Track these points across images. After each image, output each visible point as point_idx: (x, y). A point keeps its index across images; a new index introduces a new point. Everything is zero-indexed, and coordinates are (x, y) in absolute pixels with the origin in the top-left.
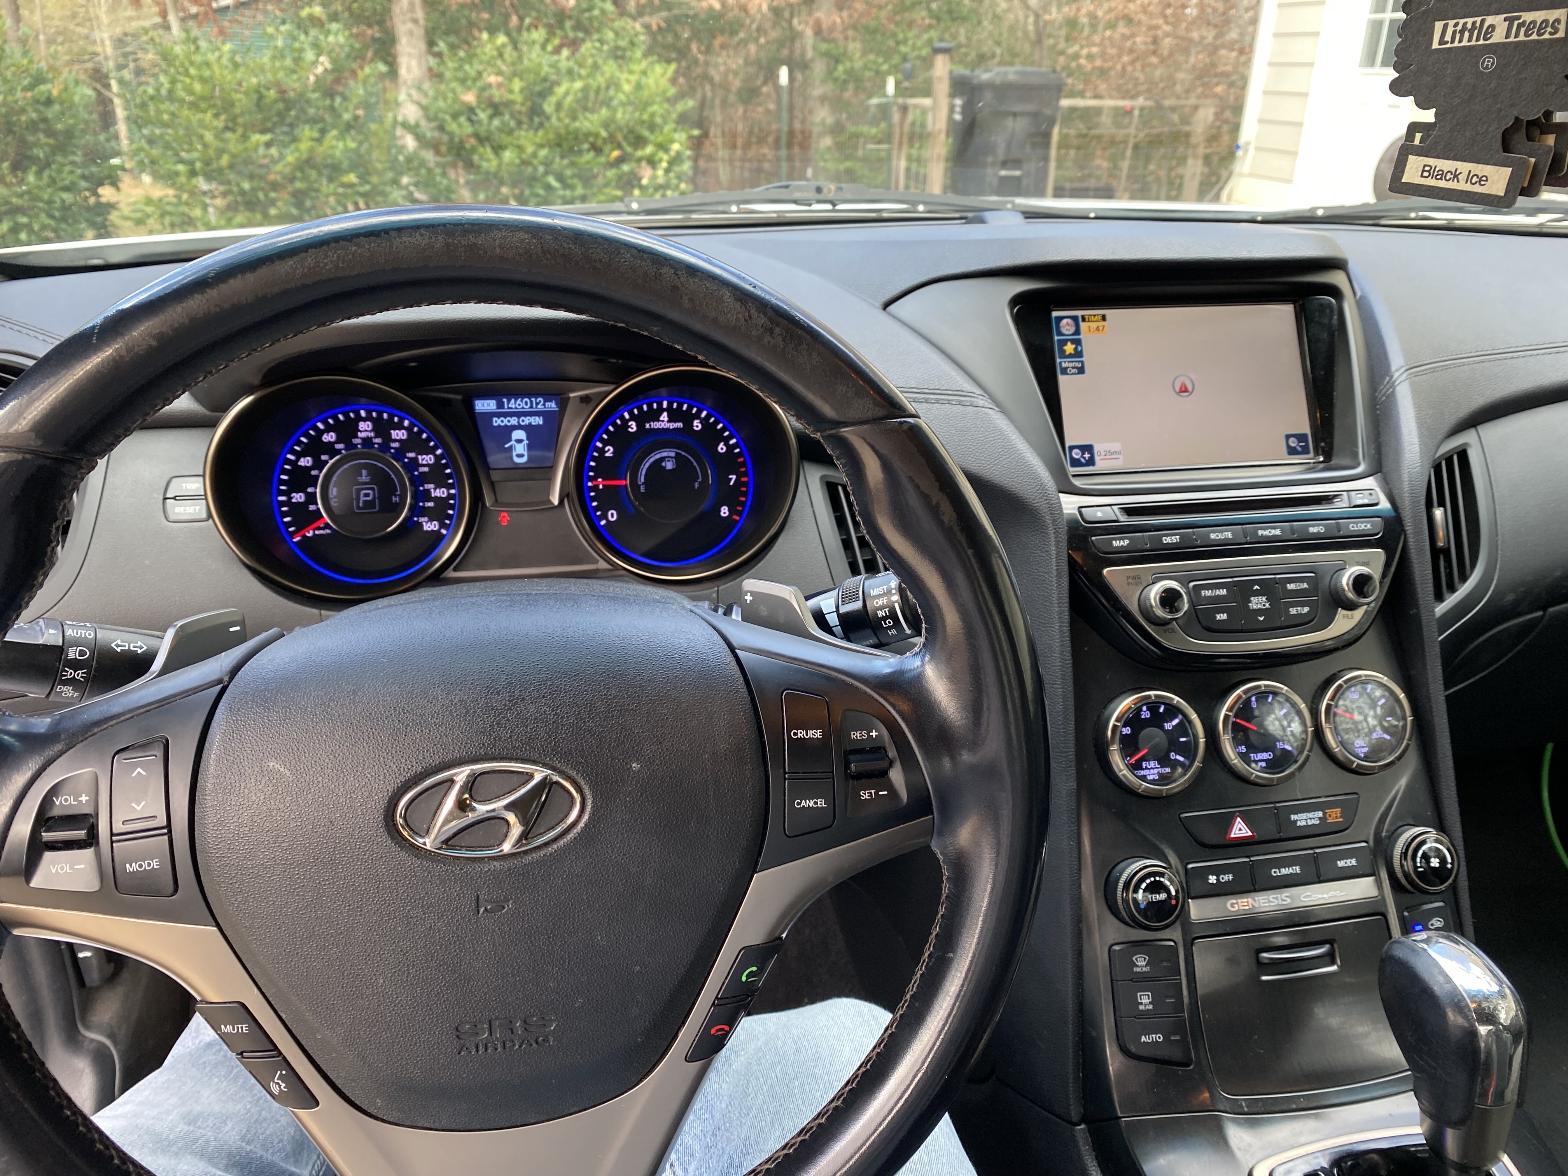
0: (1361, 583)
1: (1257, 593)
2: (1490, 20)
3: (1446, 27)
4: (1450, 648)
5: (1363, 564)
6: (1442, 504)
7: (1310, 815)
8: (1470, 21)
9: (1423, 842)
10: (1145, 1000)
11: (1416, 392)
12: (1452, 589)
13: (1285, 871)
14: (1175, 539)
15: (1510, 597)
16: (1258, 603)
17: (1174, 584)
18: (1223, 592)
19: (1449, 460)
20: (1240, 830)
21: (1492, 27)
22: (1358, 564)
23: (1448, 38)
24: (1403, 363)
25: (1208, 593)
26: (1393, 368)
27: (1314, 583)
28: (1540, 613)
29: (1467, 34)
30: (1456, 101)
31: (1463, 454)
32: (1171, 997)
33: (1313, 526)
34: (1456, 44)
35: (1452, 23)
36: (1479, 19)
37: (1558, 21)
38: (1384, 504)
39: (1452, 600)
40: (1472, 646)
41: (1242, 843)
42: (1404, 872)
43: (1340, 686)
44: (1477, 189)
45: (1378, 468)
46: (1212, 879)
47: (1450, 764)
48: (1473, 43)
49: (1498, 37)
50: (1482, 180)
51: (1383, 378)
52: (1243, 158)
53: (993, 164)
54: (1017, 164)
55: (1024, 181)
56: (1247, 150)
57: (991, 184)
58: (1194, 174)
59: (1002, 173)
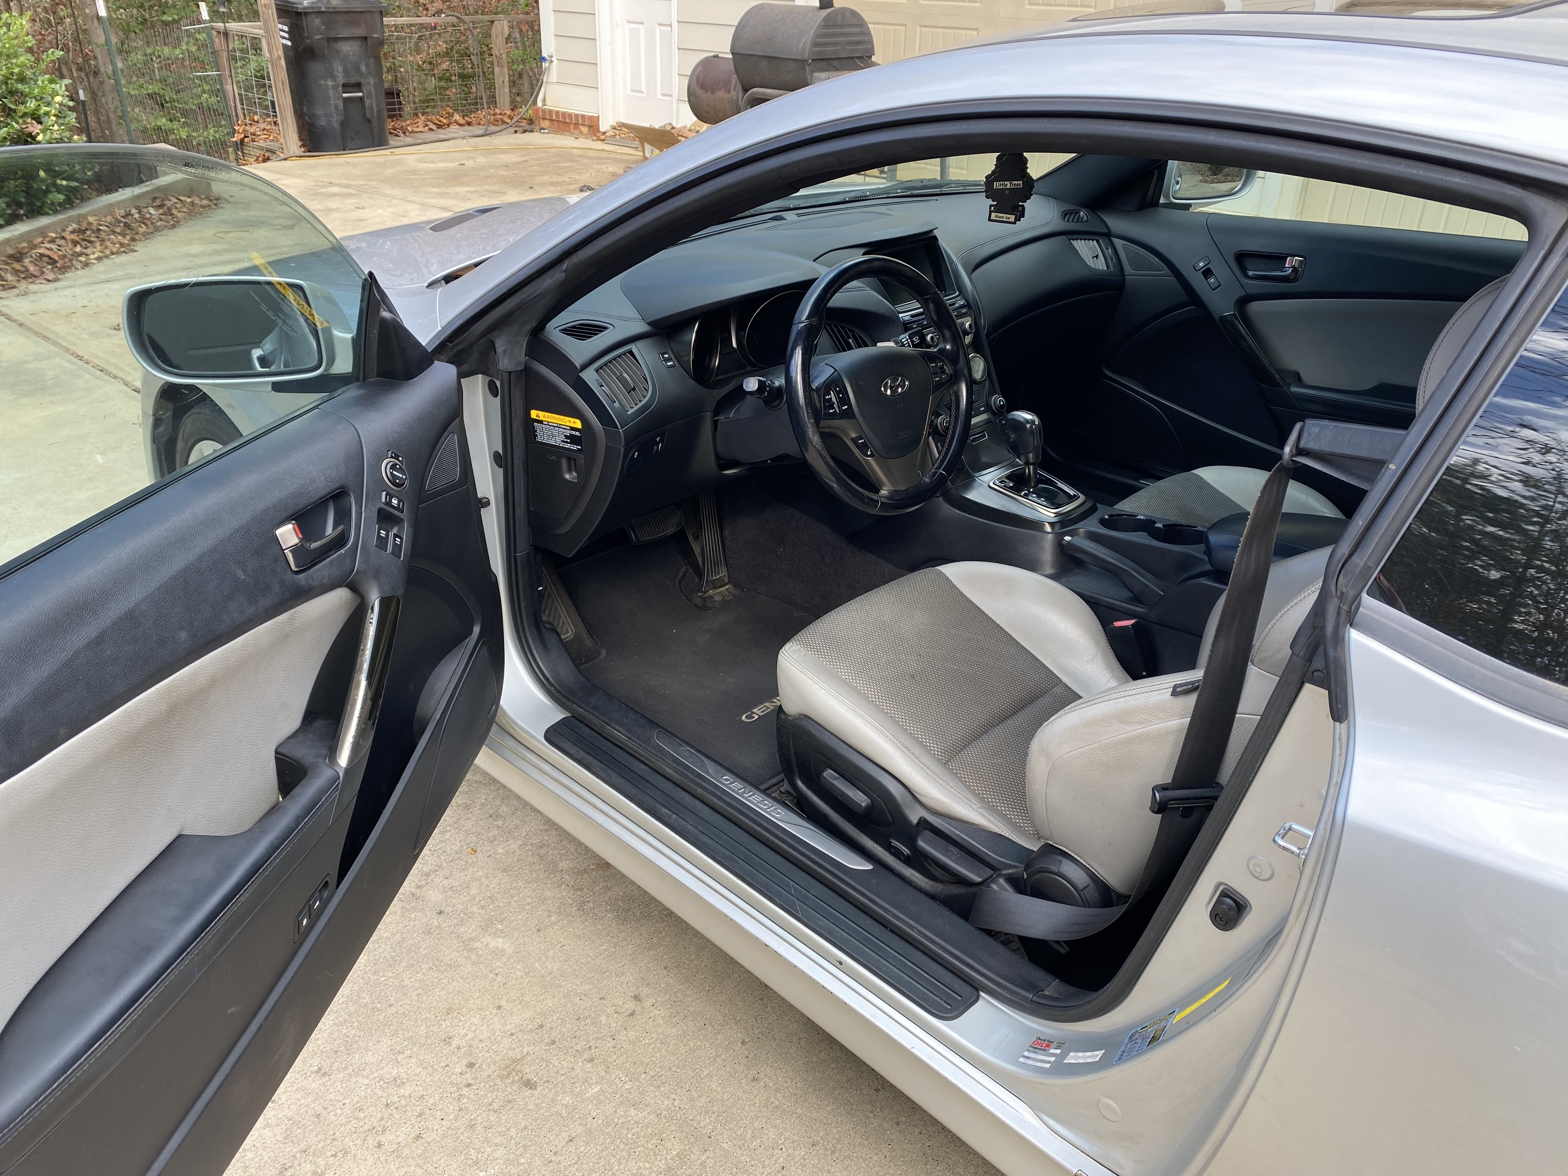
0: (970, 326)
4: (989, 344)
9: (998, 398)
21: (1007, 184)
22: (967, 322)
23: (997, 187)
26: (954, 260)
29: (1001, 186)
30: (1001, 200)
36: (1003, 182)
37: (1019, 184)
38: (966, 304)
42: (996, 409)
44: (1007, 220)
45: (961, 293)
49: (1008, 187)
50: (1009, 218)
51: (953, 264)
52: (549, 69)
53: (335, 87)
54: (358, 86)
55: (367, 102)
56: (552, 62)
57: (336, 107)
58: (503, 82)
59: (345, 95)
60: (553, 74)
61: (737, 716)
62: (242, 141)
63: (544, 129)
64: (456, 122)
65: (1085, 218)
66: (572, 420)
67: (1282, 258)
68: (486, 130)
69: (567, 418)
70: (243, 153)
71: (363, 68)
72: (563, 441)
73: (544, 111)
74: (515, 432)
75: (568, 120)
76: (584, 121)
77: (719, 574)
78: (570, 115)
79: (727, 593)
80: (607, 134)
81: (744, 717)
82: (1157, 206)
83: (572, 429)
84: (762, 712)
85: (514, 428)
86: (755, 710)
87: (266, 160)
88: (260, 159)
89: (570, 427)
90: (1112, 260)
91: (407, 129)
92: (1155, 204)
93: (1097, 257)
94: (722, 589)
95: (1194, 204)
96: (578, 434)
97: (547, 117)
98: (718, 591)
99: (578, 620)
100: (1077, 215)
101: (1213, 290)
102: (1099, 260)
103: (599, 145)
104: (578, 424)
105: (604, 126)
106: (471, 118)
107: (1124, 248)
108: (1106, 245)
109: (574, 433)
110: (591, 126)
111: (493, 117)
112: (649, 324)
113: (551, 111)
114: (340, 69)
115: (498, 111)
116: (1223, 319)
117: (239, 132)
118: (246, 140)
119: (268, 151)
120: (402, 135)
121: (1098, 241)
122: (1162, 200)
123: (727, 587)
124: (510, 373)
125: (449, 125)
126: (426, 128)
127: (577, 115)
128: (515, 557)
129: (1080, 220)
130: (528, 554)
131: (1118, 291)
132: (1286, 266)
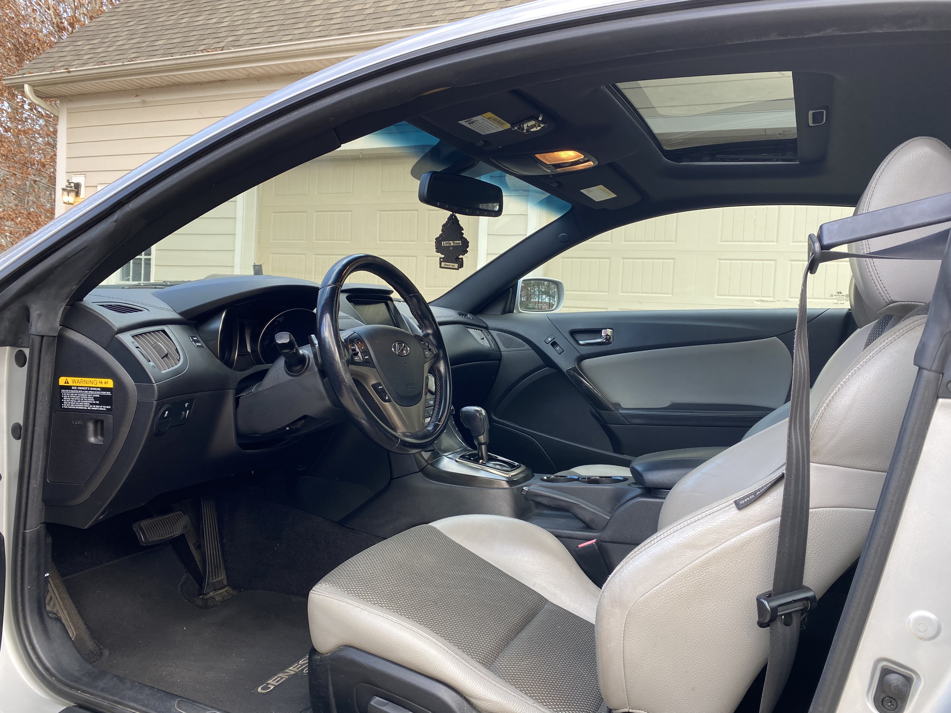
8: (447, 242)
21: (451, 243)
23: (444, 244)
30: (447, 254)
37: (458, 243)
48: (449, 245)
61: (253, 689)
65: (471, 318)
66: (104, 380)
67: (599, 331)
69: (98, 380)
72: (91, 404)
74: (40, 398)
77: (218, 577)
79: (226, 594)
81: (259, 689)
82: (513, 313)
83: (103, 389)
84: (277, 682)
85: (40, 393)
86: (270, 682)
89: (101, 388)
90: (492, 341)
93: (483, 339)
94: (221, 591)
96: (108, 393)
98: (218, 592)
99: (81, 623)
100: (467, 316)
101: (560, 354)
102: (485, 342)
104: (109, 383)
108: (487, 333)
109: (104, 393)
112: (180, 314)
116: (568, 371)
121: (482, 331)
122: (515, 311)
123: (226, 589)
124: (42, 337)
128: (24, 535)
130: (38, 532)
131: (498, 361)
132: (603, 335)
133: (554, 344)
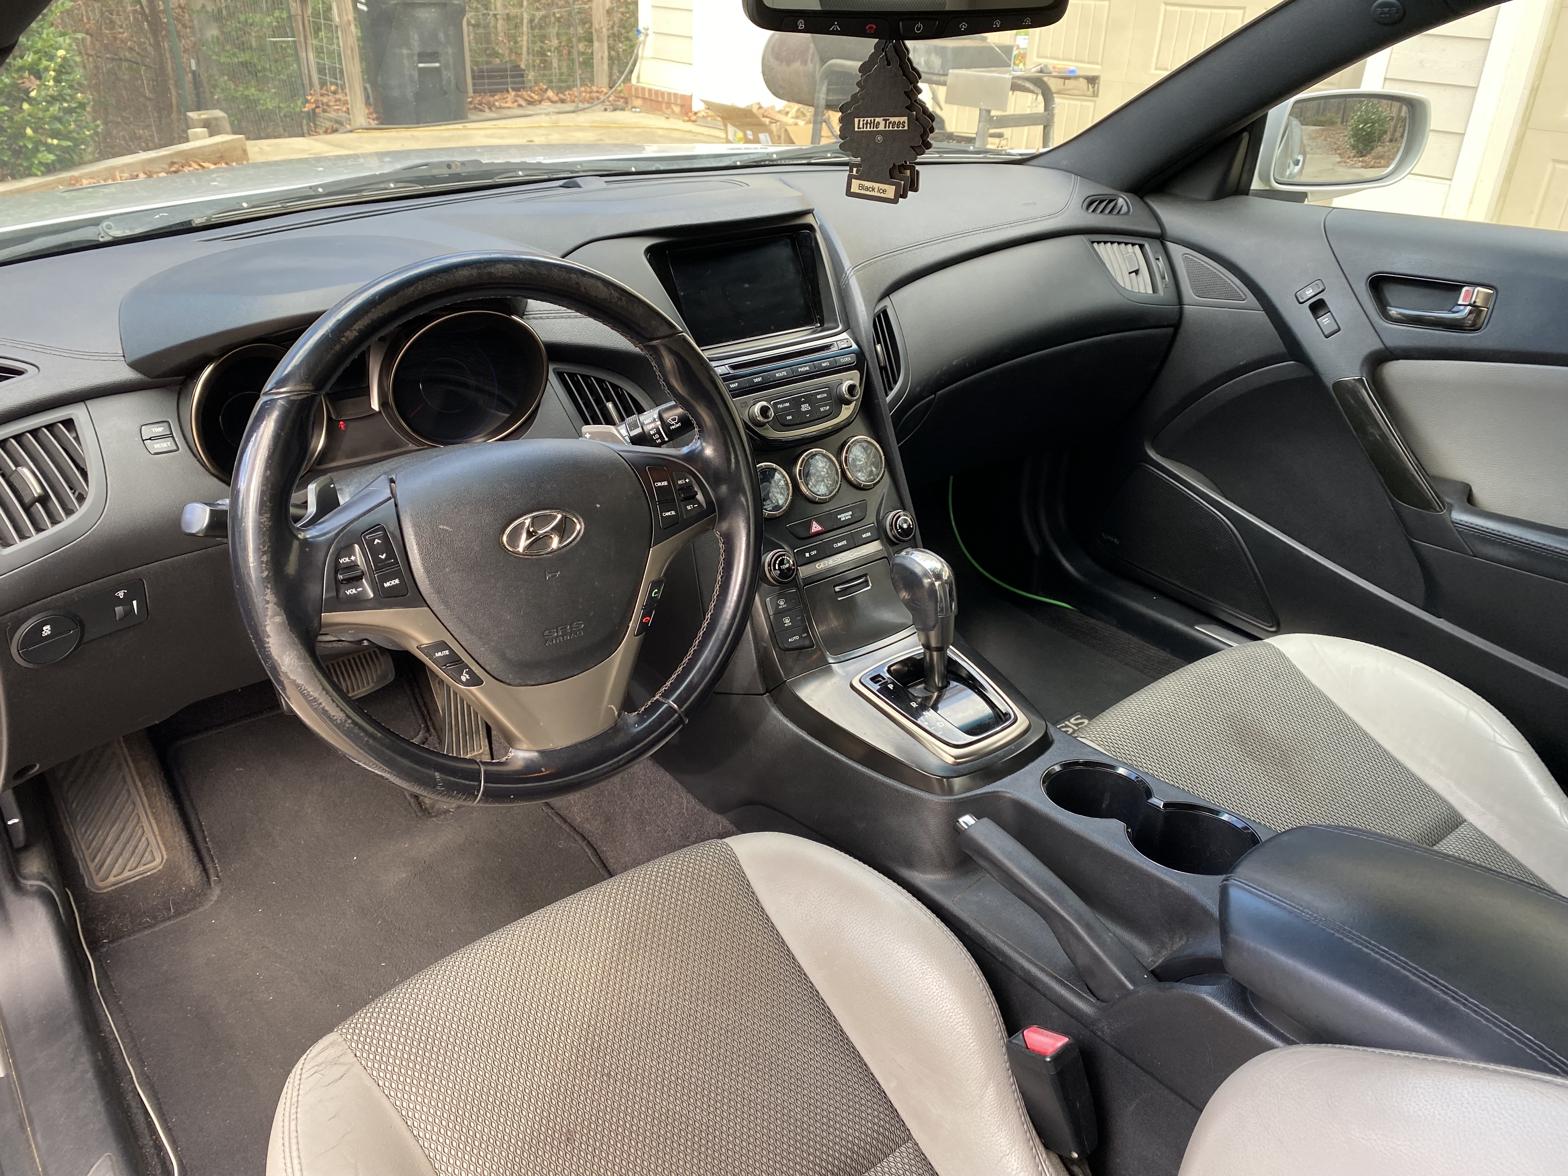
0: (851, 389)
1: (804, 403)
2: (877, 120)
3: (859, 121)
4: (896, 418)
5: (851, 379)
6: (879, 342)
7: (846, 514)
8: (869, 119)
9: (899, 517)
10: (787, 621)
11: (859, 281)
12: (891, 389)
13: (839, 544)
14: (760, 379)
15: (918, 389)
16: (805, 407)
17: (764, 403)
18: (788, 404)
19: (879, 317)
20: (816, 527)
21: (878, 123)
22: (848, 380)
23: (861, 126)
24: (850, 265)
25: (781, 406)
26: (846, 269)
27: (829, 393)
28: (933, 396)
29: (868, 125)
30: (869, 155)
31: (885, 312)
32: (799, 616)
33: (824, 362)
34: (865, 129)
35: (862, 119)
36: (873, 119)
37: (904, 122)
38: (855, 346)
39: (892, 394)
40: (904, 419)
41: (818, 534)
42: (894, 536)
43: (849, 446)
44: (882, 195)
45: (847, 328)
46: (807, 555)
47: (904, 477)
48: (872, 129)
49: (881, 127)
50: (884, 191)
51: (842, 275)
52: (644, 42)
53: (410, 56)
54: (433, 56)
55: (444, 72)
56: (647, 35)
57: (411, 76)
58: (602, 58)
59: (421, 65)
60: (647, 49)
62: (314, 110)
63: (635, 108)
64: (549, 99)
65: (1125, 209)
67: (1454, 288)
68: (577, 107)
70: (315, 124)
71: (441, 36)
73: (637, 89)
75: (660, 99)
76: (676, 100)
78: (663, 94)
80: (699, 115)
82: (1247, 194)
87: (335, 131)
88: (329, 131)
90: (1163, 278)
91: (494, 104)
92: (1242, 189)
93: (1136, 272)
95: (1312, 192)
97: (640, 95)
100: (1112, 204)
101: (1327, 337)
102: (1140, 276)
103: (689, 126)
105: (697, 106)
106: (565, 95)
107: (1185, 259)
108: (1154, 253)
110: (684, 106)
111: (588, 95)
113: (643, 89)
114: (416, 37)
115: (594, 88)
116: (1339, 386)
117: (311, 103)
118: (317, 110)
119: (337, 122)
120: (487, 110)
121: (1141, 247)
122: (1256, 184)
125: (540, 102)
126: (516, 104)
127: (669, 94)
129: (1115, 212)
131: (1171, 330)
132: (1460, 302)
133: (1318, 307)
